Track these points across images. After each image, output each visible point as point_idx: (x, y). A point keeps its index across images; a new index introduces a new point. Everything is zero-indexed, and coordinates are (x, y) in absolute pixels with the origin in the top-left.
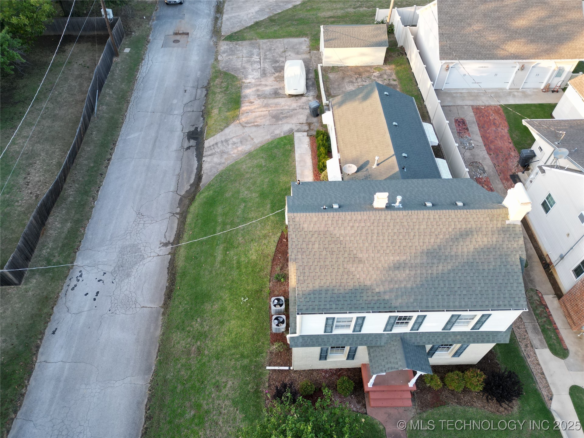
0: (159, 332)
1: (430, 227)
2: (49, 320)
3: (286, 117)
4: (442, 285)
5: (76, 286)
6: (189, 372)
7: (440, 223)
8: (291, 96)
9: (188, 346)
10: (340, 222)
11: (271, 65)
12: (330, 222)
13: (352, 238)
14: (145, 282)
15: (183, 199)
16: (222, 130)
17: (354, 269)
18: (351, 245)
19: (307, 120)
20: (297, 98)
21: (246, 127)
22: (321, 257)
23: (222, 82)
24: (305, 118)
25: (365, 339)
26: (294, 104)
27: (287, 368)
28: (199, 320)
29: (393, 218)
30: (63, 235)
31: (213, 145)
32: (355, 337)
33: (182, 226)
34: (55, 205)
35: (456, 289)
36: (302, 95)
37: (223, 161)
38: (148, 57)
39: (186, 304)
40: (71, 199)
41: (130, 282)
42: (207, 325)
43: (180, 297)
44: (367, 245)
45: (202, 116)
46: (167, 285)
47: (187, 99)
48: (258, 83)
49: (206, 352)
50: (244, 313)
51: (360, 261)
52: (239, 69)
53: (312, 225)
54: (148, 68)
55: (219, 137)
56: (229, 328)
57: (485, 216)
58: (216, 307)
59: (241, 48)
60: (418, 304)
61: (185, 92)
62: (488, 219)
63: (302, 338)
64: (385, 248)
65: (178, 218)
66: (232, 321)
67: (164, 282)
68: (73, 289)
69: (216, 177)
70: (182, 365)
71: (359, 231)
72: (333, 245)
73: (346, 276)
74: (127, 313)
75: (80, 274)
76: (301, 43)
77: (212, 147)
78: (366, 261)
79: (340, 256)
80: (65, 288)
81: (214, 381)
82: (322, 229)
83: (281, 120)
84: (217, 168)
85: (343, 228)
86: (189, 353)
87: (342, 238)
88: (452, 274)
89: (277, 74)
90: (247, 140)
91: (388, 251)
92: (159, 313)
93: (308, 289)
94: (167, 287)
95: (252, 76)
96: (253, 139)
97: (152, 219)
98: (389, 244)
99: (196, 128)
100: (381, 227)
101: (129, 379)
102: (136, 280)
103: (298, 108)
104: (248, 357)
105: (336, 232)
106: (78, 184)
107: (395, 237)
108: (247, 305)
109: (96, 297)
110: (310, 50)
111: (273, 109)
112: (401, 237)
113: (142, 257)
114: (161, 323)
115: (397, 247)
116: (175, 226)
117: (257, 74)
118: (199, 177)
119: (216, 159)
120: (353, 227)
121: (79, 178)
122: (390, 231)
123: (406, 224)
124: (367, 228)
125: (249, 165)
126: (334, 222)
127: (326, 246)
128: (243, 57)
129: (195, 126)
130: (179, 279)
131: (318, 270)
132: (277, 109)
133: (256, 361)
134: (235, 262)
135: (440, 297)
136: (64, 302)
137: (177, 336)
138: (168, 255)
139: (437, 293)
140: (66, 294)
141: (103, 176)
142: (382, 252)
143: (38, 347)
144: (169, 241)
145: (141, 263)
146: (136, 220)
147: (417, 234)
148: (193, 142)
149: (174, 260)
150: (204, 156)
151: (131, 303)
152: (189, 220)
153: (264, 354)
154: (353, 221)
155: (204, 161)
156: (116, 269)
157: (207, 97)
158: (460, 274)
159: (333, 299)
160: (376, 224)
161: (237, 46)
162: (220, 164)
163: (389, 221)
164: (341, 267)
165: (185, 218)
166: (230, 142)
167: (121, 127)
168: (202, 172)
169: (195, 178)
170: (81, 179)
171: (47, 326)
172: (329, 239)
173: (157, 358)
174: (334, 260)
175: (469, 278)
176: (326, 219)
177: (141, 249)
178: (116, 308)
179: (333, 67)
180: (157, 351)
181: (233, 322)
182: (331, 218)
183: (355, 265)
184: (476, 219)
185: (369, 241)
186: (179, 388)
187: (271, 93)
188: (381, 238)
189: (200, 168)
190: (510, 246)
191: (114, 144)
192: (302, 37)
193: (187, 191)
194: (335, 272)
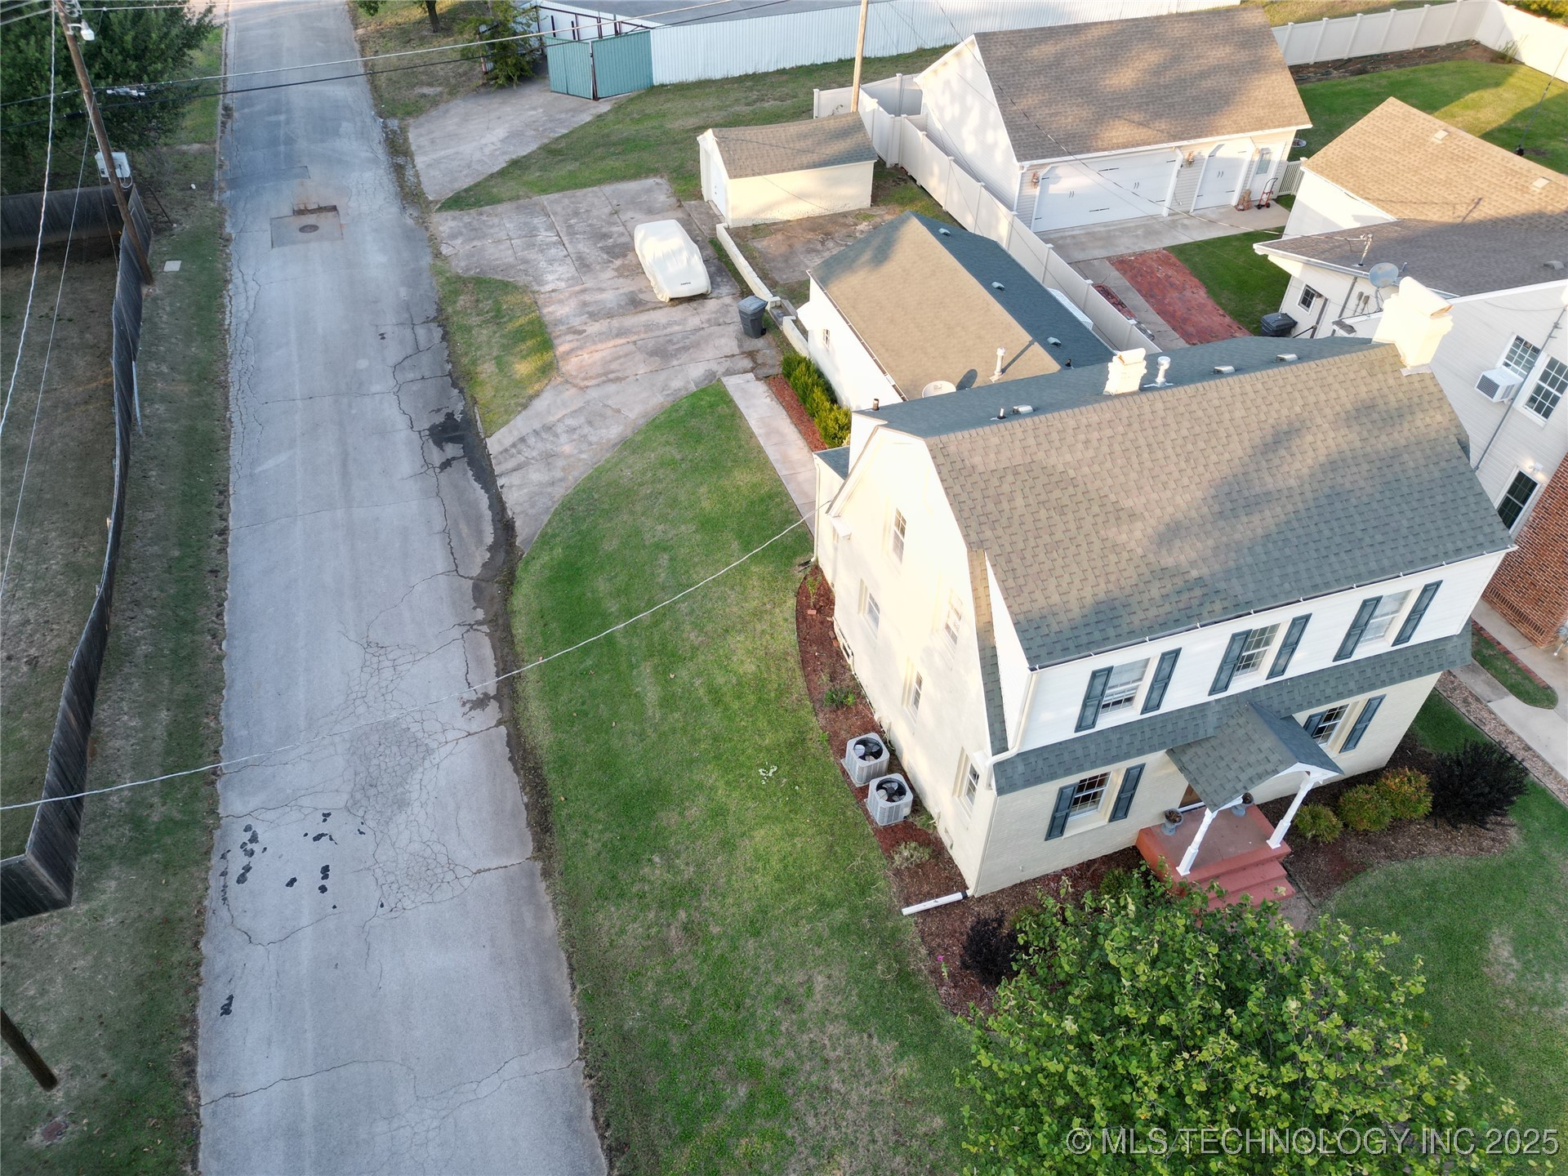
0: (551, 923)
1: (1254, 410)
2: (195, 980)
3: (686, 349)
4: (1327, 533)
5: (247, 869)
6: (687, 994)
7: (1271, 398)
8: (676, 301)
9: (653, 931)
10: (1055, 436)
11: (595, 244)
12: (1031, 441)
13: (1096, 468)
14: (458, 808)
15: (484, 584)
16: (525, 406)
17: (1124, 536)
18: (1098, 483)
19: (740, 346)
20: (694, 304)
21: (587, 387)
22: (1039, 525)
23: (477, 301)
24: (734, 343)
25: (1170, 728)
26: (693, 318)
27: (958, 896)
28: (657, 859)
29: (1168, 405)
30: (157, 746)
31: (514, 445)
32: (1147, 729)
33: (506, 650)
34: (103, 674)
35: (1359, 534)
36: (703, 296)
37: (559, 474)
38: (240, 275)
39: (601, 832)
40: (144, 649)
41: (412, 818)
42: (687, 864)
43: (577, 820)
44: (1133, 475)
45: (454, 385)
46: (526, 799)
47: (393, 354)
48: (577, 288)
49: (715, 930)
50: (780, 804)
51: (1132, 516)
52: (513, 267)
53: (992, 456)
54: (252, 300)
55: (520, 424)
56: (756, 850)
57: (1356, 367)
58: (695, 811)
59: (496, 220)
60: (1293, 584)
61: (383, 338)
62: (1364, 373)
63: (1023, 760)
64: (1176, 475)
65: (487, 634)
66: (755, 833)
67: (514, 795)
68: (242, 879)
69: (557, 513)
70: (659, 983)
71: (1105, 449)
72: (1057, 493)
73: (1113, 558)
74: (437, 898)
75: (249, 835)
76: (649, 191)
77: (514, 451)
78: (1146, 514)
79: (1083, 513)
80: (215, 883)
81: (770, 991)
82: (1018, 460)
83: (674, 356)
84: (550, 494)
85: (1065, 448)
86: (664, 948)
87: (1072, 473)
88: (1339, 506)
89: (618, 262)
90: (603, 416)
91: (1186, 481)
92: (532, 874)
93: (1036, 606)
94: (527, 806)
95: (556, 276)
96: (618, 411)
97: (414, 650)
98: (1183, 465)
99: (450, 416)
100: (1150, 432)
101: (514, 1065)
102: (430, 810)
103: (705, 325)
104: (838, 903)
105: (1053, 460)
106: (152, 607)
107: (1190, 447)
108: (779, 783)
109: (324, 882)
110: (679, 201)
111: (643, 336)
112: (1202, 445)
113: (423, 748)
114: (548, 898)
115: (1201, 469)
116: (488, 652)
117: (566, 270)
118: (505, 527)
119: (536, 475)
120: (1087, 442)
121: (150, 590)
122: (1173, 435)
123: (1200, 413)
124: (1119, 438)
125: (638, 467)
126: (1042, 439)
127: (1043, 497)
128: (511, 239)
129: (445, 411)
130: (553, 776)
131: (1042, 557)
132: (654, 334)
133: (866, 906)
134: (701, 691)
135: (1333, 559)
136: (228, 920)
137: (608, 918)
138: (496, 726)
139: (1324, 553)
140: (224, 899)
141: (222, 575)
142: (1172, 485)
143: (190, 1063)
144: (486, 695)
145: (427, 764)
146: (368, 663)
147: (1232, 430)
148: (452, 450)
149: (519, 736)
150: (500, 476)
151: (439, 870)
152: (520, 629)
153: (881, 884)
154: (1083, 428)
155: (502, 487)
156: (358, 796)
157: (448, 341)
158: (1354, 501)
159: (1101, 617)
160: (1136, 426)
161: (484, 218)
162: (553, 484)
163: (1161, 413)
164: (1094, 538)
165: (508, 628)
166: (560, 429)
167: (227, 449)
168: (510, 513)
169: (495, 529)
170: (155, 594)
171: (197, 999)
172: (1044, 479)
173: (574, 988)
174: (1072, 526)
175: (1375, 505)
176: (1020, 435)
177: (412, 730)
178: (400, 896)
179: (755, 226)
180: (566, 970)
181: (759, 834)
182: (1030, 432)
183: (1125, 527)
184: (1341, 377)
185: (1136, 466)
186: (676, 1042)
187: (623, 303)
188: (1160, 454)
189: (498, 504)
190: (1428, 420)
191: (224, 492)
192: (647, 177)
193: (484, 565)
194: (1083, 553)
